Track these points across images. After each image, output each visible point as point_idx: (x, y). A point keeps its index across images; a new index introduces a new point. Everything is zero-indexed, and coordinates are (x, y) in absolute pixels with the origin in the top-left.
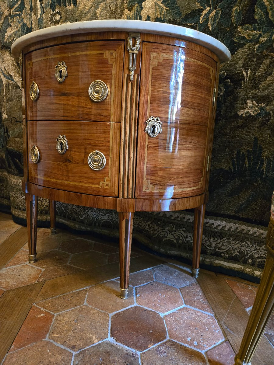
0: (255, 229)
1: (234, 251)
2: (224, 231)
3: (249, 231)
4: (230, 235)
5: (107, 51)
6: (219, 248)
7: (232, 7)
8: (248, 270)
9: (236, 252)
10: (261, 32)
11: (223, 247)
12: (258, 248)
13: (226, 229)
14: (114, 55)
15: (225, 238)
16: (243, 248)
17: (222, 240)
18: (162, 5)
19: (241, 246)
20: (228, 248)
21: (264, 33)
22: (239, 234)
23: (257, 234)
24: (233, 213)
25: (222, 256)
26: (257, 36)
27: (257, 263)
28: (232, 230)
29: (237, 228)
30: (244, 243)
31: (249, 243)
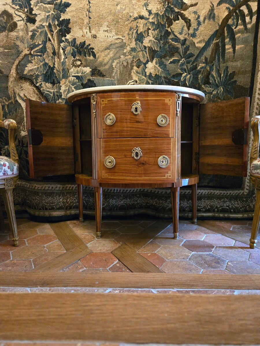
0: (218, 191)
1: (207, 206)
2: (202, 196)
3: (215, 193)
4: (205, 197)
5: (167, 99)
6: (200, 206)
7: (198, 75)
8: (217, 215)
9: (208, 206)
10: (213, 89)
11: (202, 205)
12: (219, 201)
13: (203, 194)
14: (171, 100)
15: (203, 200)
16: (212, 203)
17: (201, 201)
18: (159, 68)
19: (211, 202)
20: (204, 205)
21: (215, 90)
22: (210, 196)
23: (219, 194)
24: (206, 184)
25: (201, 211)
26: (212, 90)
27: (220, 210)
28: (206, 194)
29: (209, 192)
30: (212, 200)
31: (215, 199)
